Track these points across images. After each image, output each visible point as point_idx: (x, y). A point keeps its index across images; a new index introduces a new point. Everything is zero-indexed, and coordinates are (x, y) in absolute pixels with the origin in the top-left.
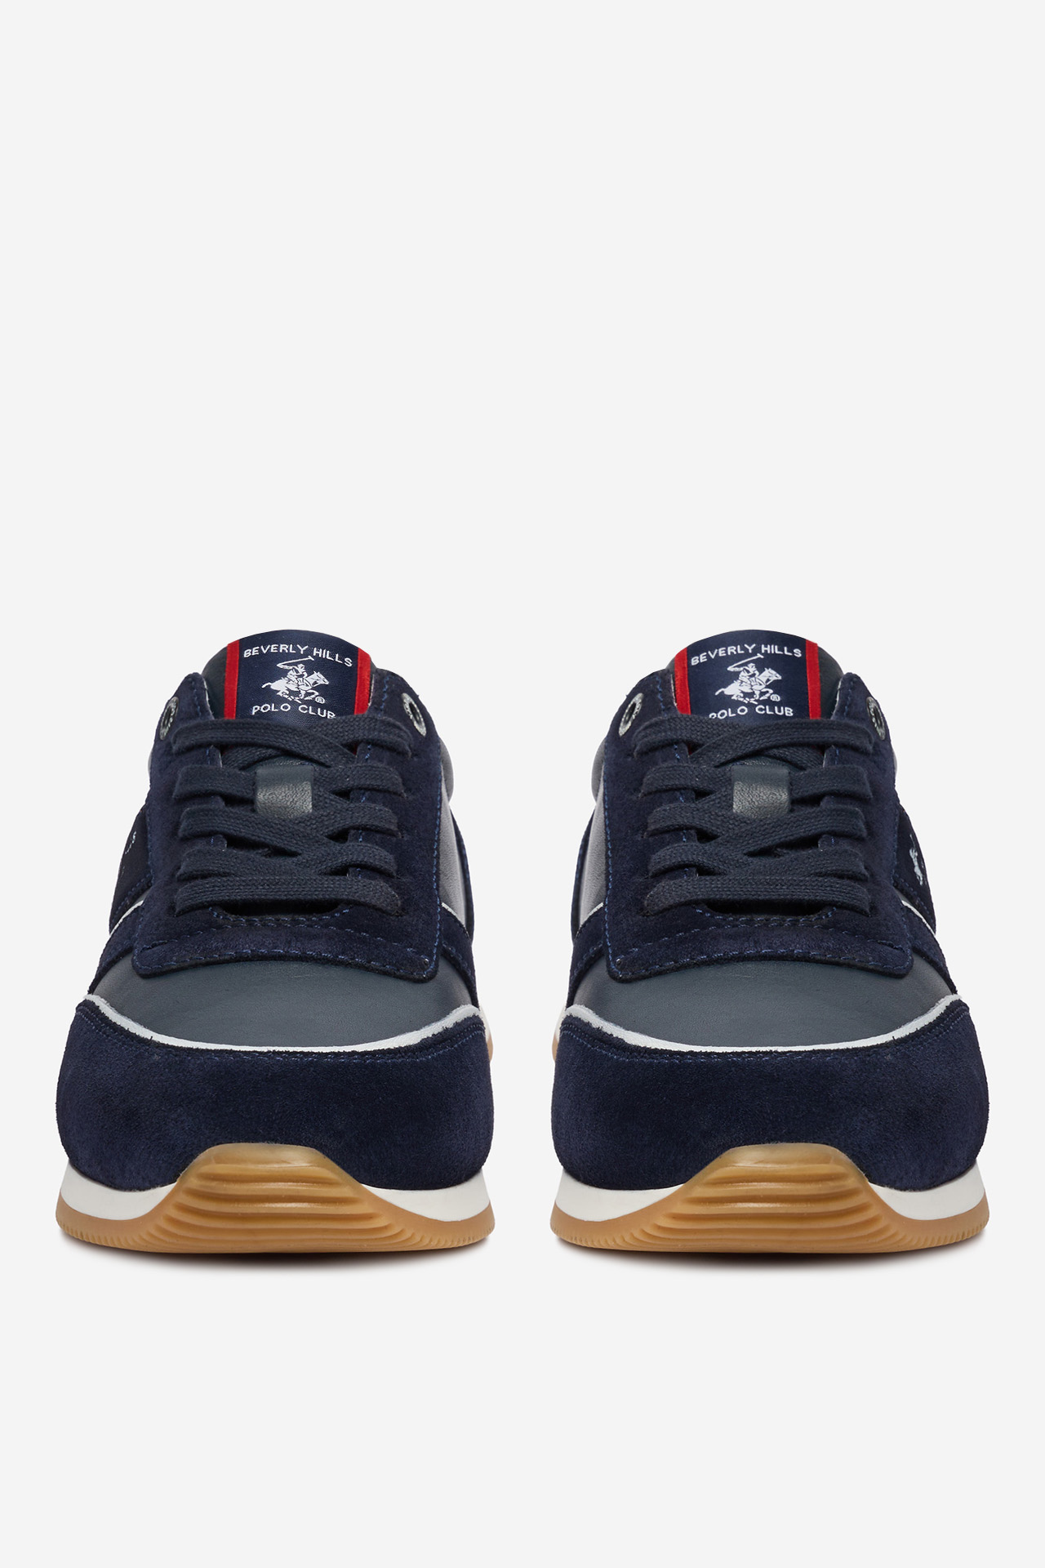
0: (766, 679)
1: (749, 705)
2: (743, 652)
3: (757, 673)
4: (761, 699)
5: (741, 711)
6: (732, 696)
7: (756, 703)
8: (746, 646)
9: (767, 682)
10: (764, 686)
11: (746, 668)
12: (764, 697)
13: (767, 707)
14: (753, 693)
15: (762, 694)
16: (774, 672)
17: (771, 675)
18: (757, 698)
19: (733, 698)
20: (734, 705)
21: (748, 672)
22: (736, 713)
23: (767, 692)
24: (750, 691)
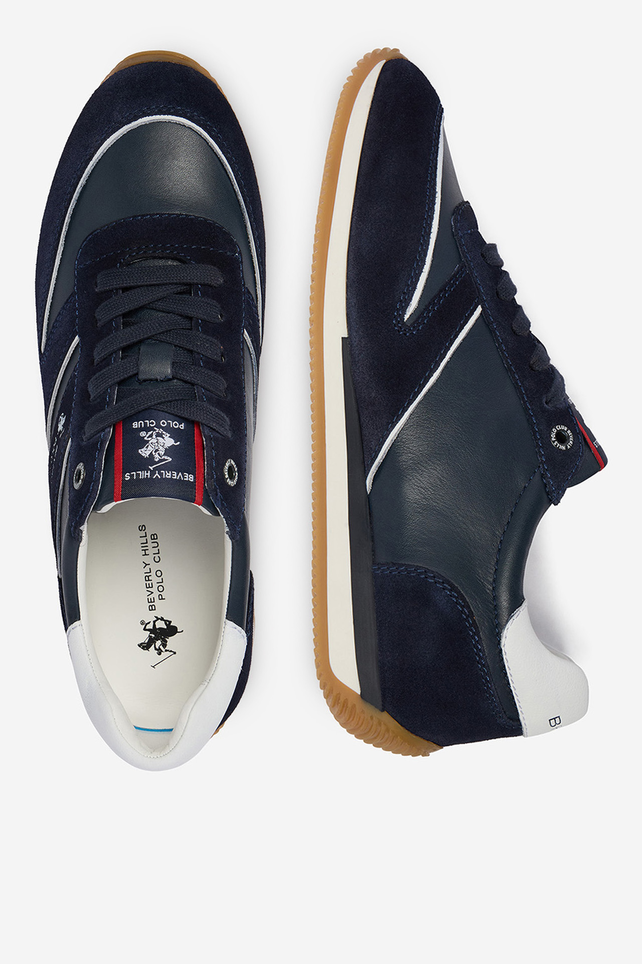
0: (148, 449)
1: (159, 426)
2: (162, 472)
3: (154, 453)
4: (152, 432)
5: (165, 423)
6: (169, 437)
7: (155, 428)
8: (159, 477)
9: (148, 446)
10: (150, 442)
11: (160, 458)
12: (150, 433)
13: (148, 426)
14: (156, 436)
15: (151, 436)
16: (143, 455)
17: (145, 452)
18: (154, 432)
19: (169, 435)
20: (168, 429)
21: (159, 454)
22: (167, 423)
23: (148, 438)
24: (158, 438)
